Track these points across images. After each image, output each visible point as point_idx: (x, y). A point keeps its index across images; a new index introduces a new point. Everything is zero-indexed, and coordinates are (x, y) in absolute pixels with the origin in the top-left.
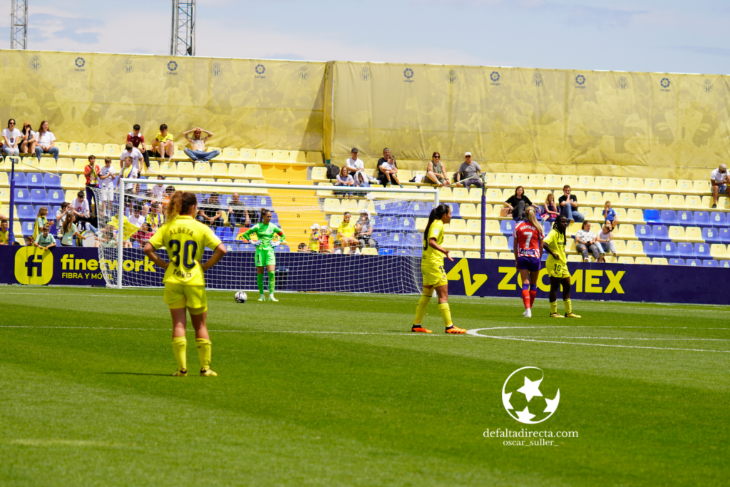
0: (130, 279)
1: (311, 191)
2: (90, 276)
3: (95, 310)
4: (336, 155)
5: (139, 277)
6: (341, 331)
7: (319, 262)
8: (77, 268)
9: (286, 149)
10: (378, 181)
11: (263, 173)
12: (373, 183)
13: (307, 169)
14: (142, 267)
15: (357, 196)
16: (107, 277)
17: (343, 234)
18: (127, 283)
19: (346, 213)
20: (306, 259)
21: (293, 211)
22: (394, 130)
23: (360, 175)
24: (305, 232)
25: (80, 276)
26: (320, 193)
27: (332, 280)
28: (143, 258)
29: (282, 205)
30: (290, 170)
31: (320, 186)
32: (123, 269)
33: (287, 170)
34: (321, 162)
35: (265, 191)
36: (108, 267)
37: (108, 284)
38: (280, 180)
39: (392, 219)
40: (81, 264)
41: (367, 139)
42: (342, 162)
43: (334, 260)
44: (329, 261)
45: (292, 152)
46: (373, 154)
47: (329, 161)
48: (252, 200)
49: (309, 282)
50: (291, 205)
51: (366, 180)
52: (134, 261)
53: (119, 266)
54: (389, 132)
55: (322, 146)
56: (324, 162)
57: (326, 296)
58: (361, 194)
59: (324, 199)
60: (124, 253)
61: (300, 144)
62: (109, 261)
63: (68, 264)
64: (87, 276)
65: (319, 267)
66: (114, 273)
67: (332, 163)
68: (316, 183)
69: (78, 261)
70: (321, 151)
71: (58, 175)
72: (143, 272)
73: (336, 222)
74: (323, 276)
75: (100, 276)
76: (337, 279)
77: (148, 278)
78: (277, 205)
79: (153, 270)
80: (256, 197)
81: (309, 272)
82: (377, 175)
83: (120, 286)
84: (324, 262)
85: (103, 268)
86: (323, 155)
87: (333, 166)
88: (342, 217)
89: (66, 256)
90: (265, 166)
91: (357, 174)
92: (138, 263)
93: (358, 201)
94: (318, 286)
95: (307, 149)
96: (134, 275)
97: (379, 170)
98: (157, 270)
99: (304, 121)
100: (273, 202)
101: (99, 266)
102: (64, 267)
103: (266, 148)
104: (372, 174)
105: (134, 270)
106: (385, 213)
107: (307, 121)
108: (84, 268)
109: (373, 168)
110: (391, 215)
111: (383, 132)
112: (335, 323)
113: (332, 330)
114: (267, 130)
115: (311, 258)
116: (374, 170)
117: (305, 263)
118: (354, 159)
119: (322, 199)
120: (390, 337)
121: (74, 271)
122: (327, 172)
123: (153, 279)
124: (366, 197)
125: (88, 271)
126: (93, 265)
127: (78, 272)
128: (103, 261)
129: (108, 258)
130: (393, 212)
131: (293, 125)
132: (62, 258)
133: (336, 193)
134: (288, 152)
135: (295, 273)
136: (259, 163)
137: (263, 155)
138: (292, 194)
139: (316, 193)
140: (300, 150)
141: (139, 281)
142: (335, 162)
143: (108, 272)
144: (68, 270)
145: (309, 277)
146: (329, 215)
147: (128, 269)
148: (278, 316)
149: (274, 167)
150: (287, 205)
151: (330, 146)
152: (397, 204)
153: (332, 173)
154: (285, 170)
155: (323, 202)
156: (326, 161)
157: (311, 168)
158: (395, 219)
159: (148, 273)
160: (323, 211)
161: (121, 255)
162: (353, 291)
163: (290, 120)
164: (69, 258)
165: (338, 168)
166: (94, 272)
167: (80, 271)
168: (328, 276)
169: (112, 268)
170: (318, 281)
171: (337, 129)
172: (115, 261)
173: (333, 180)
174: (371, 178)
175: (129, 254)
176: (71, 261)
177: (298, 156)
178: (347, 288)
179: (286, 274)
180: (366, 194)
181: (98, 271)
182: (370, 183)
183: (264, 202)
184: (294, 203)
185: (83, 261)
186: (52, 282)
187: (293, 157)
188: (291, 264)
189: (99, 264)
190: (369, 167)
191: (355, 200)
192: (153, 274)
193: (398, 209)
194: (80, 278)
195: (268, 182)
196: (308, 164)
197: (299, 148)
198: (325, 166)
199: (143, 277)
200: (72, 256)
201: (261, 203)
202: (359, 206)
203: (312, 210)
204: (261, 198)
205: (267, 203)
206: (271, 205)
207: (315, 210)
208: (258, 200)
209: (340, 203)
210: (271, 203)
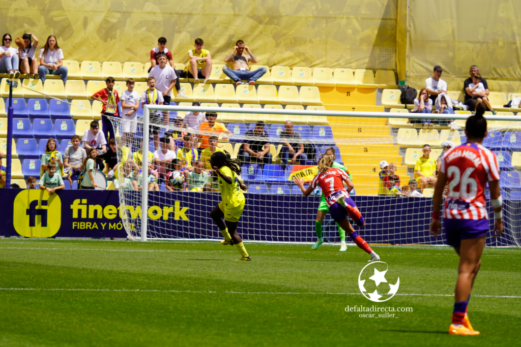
0: (157, 230)
1: (381, 119)
2: (107, 226)
3: (115, 269)
4: (412, 74)
5: (168, 226)
6: (423, 293)
7: (393, 207)
8: (91, 216)
9: (350, 68)
10: (465, 107)
11: (322, 98)
12: (458, 109)
13: (376, 92)
14: (172, 214)
15: (438, 126)
16: (128, 227)
17: (421, 173)
18: (154, 235)
19: (425, 146)
20: (376, 203)
21: (359, 144)
22: (484, 42)
23: (443, 98)
24: (374, 169)
25: (95, 226)
26: (393, 122)
27: (409, 229)
28: (173, 203)
29: (345, 137)
30: (354, 93)
31: (393, 112)
32: (148, 217)
33: (351, 93)
34: (394, 83)
35: (323, 120)
36: (130, 215)
37: (130, 236)
38: (342, 105)
40: (96, 211)
41: (451, 54)
42: (419, 83)
43: (411, 205)
44: (405, 206)
45: (357, 71)
46: (458, 74)
47: (403, 83)
48: (308, 131)
49: (380, 232)
50: (358, 137)
51: (450, 105)
52: (162, 207)
53: (143, 213)
54: (478, 45)
55: (394, 63)
56: (397, 84)
57: (402, 250)
58: (444, 122)
59: (398, 129)
60: (150, 197)
61: (367, 60)
62: (131, 208)
63: (80, 211)
64: (103, 226)
65: (392, 213)
66: (137, 223)
67: (407, 84)
68: (388, 109)
69: (92, 208)
70: (393, 70)
71: (67, 101)
72: (174, 221)
73: (413, 157)
74: (398, 225)
75: (119, 226)
76: (415, 229)
77: (180, 229)
78: (339, 137)
79: (185, 218)
80: (312, 127)
81: (380, 220)
82: (463, 99)
83: (144, 238)
84: (399, 207)
85: (124, 216)
86: (396, 75)
87: (408, 87)
88: (420, 153)
89: (77, 201)
90: (324, 89)
91: (439, 97)
92: (167, 210)
93: (439, 132)
94: (391, 237)
95: (376, 67)
96: (163, 225)
97: (466, 93)
98: (191, 218)
99: (372, 32)
100: (334, 133)
101: (118, 214)
102: (75, 215)
103: (325, 67)
104: (457, 97)
105: (162, 218)
107: (376, 32)
108: (100, 216)
109: (458, 89)
111: (471, 46)
112: (414, 283)
113: (412, 292)
114: (326, 44)
115: (382, 203)
116: (460, 92)
117: (375, 209)
118: (436, 79)
119: (395, 130)
120: (484, 299)
121: (87, 220)
122: (401, 96)
123: (186, 229)
124: (449, 125)
125: (104, 219)
126: (111, 212)
127: (92, 221)
128: (123, 207)
129: (130, 204)
131: (358, 38)
132: (72, 204)
133: (412, 121)
134: (352, 71)
136: (316, 85)
137: (321, 75)
138: (358, 123)
139: (387, 121)
140: (366, 69)
141: (169, 232)
142: (410, 83)
143: (130, 221)
144: (80, 219)
145: (380, 226)
146: (403, 149)
147: (155, 218)
148: (344, 274)
149: (335, 89)
150: (351, 137)
151: (405, 63)
153: (408, 97)
154: (348, 93)
155: (397, 132)
156: (399, 83)
157: (381, 90)
159: (180, 222)
160: (396, 144)
161: (145, 199)
162: (435, 243)
163: (355, 31)
164: (81, 204)
165: (415, 90)
166: (112, 221)
167: (95, 220)
168: (403, 224)
169: (134, 217)
170: (391, 231)
171: (413, 42)
172: (138, 207)
173: (408, 105)
174: (456, 102)
175: (157, 199)
176: (84, 208)
177: (365, 75)
178: (427, 239)
180: (449, 122)
181: (118, 219)
182: (455, 109)
183: (322, 133)
184: (360, 134)
185: (99, 207)
186: (60, 234)
187: (358, 78)
189: (118, 211)
190: (453, 89)
191: (436, 131)
192: (186, 223)
194: (95, 229)
195: (327, 108)
196: (377, 85)
197: (365, 65)
198: (399, 88)
199: (174, 227)
200: (84, 201)
201: (318, 134)
202: (441, 137)
203: (383, 143)
204: (319, 128)
205: (326, 134)
206: (332, 137)
207: (387, 142)
208: (315, 131)
209: (418, 134)
210: (331, 134)
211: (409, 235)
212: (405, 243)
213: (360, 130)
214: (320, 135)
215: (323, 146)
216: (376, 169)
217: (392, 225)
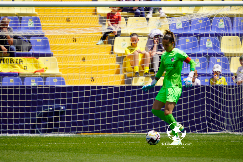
1: (88, 8)
7: (104, 97)
19: (132, 35)
21: (67, 34)
26: (101, 11)
27: (121, 119)
29: (53, 28)
35: (31, 10)
39: (191, 40)
43: (122, 95)
44: (116, 95)
48: (17, 22)
50: (66, 27)
78: (47, 28)
80: (21, 18)
84: (110, 96)
88: (129, 40)
94: (103, 127)
100: (42, 24)
106: (183, 32)
110: (190, 35)
117: (87, 99)
130: (193, 31)
135: (75, 112)
138: (66, 13)
139: (95, 11)
150: (59, 27)
152: (196, 21)
158: (195, 39)
170: (103, 121)
178: (139, 128)
179: (63, 113)
183: (31, 24)
184: (69, 24)
188: (70, 101)
193: (198, 27)
201: (27, 25)
202: (149, 25)
203: (91, 32)
204: (28, 19)
205: (35, 25)
206: (40, 28)
207: (96, 32)
208: (24, 22)
209: (127, 23)
210: (40, 25)
211: (121, 125)
212: (122, 132)
213: (68, 20)
214: (28, 27)
215: (32, 37)
216: (85, 58)
217: (104, 115)
